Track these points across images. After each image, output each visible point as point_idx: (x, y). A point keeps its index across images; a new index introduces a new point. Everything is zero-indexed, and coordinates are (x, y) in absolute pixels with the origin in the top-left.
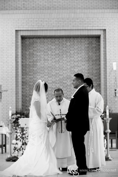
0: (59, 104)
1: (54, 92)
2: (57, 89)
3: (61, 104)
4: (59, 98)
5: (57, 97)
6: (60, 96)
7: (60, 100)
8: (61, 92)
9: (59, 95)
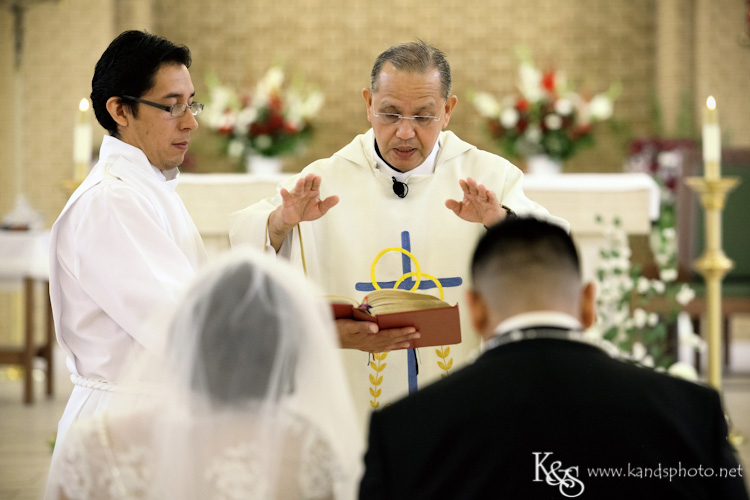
0: (399, 189)
1: (375, 72)
2: (403, 48)
3: (411, 190)
4: (406, 129)
5: (392, 113)
6: (421, 116)
7: (415, 144)
8: (434, 76)
9: (420, 103)
